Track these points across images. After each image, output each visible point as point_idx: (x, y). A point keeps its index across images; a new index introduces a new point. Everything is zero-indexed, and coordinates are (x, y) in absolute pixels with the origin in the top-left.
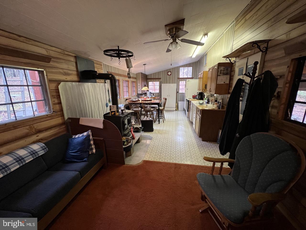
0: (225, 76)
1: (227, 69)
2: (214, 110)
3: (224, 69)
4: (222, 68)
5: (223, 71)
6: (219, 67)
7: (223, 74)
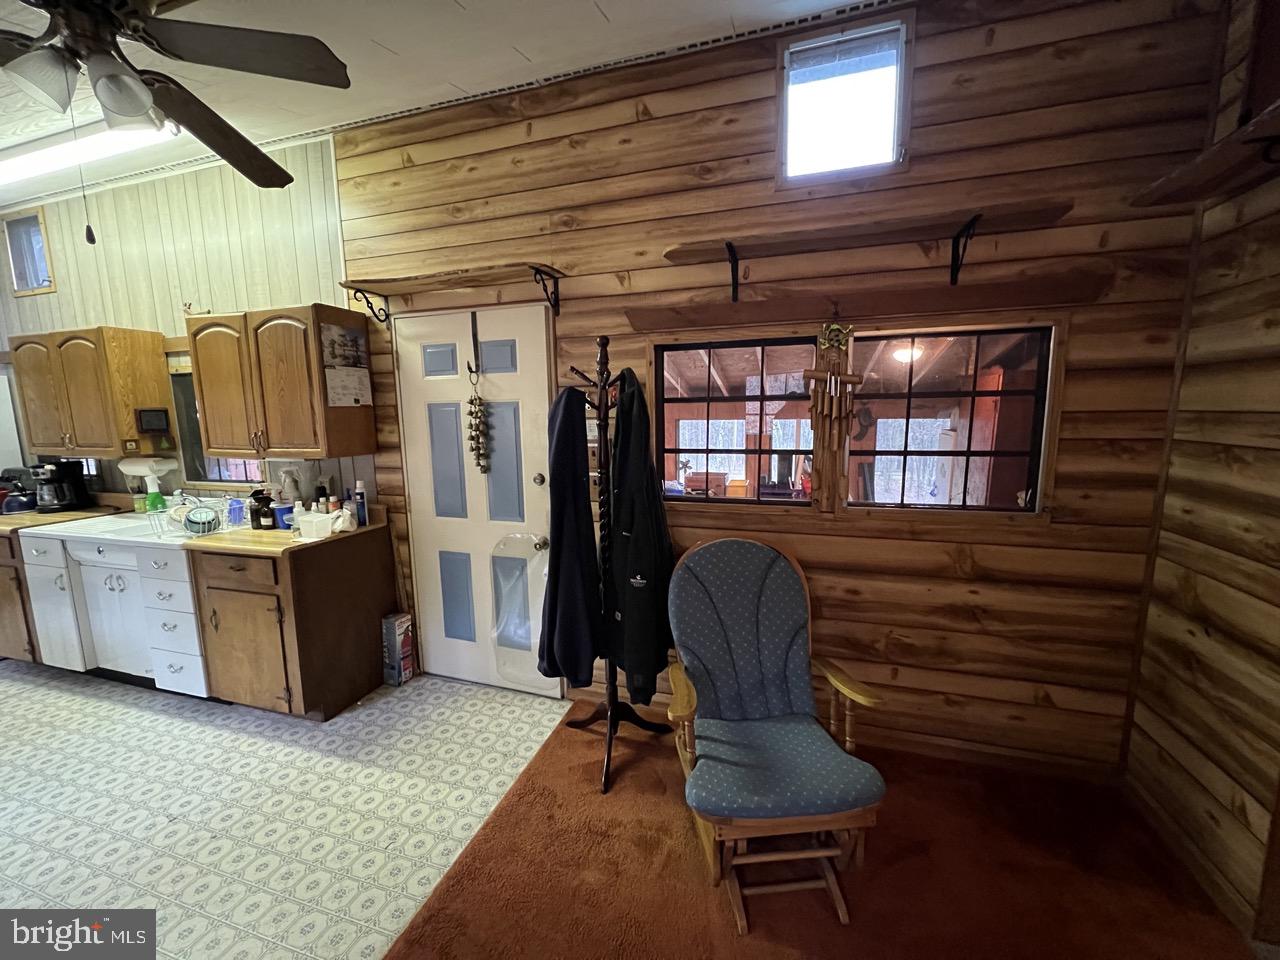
0: (352, 370)
1: (355, 342)
2: (347, 535)
3: (343, 336)
4: (334, 333)
5: (339, 345)
6: (322, 324)
7: (344, 363)
